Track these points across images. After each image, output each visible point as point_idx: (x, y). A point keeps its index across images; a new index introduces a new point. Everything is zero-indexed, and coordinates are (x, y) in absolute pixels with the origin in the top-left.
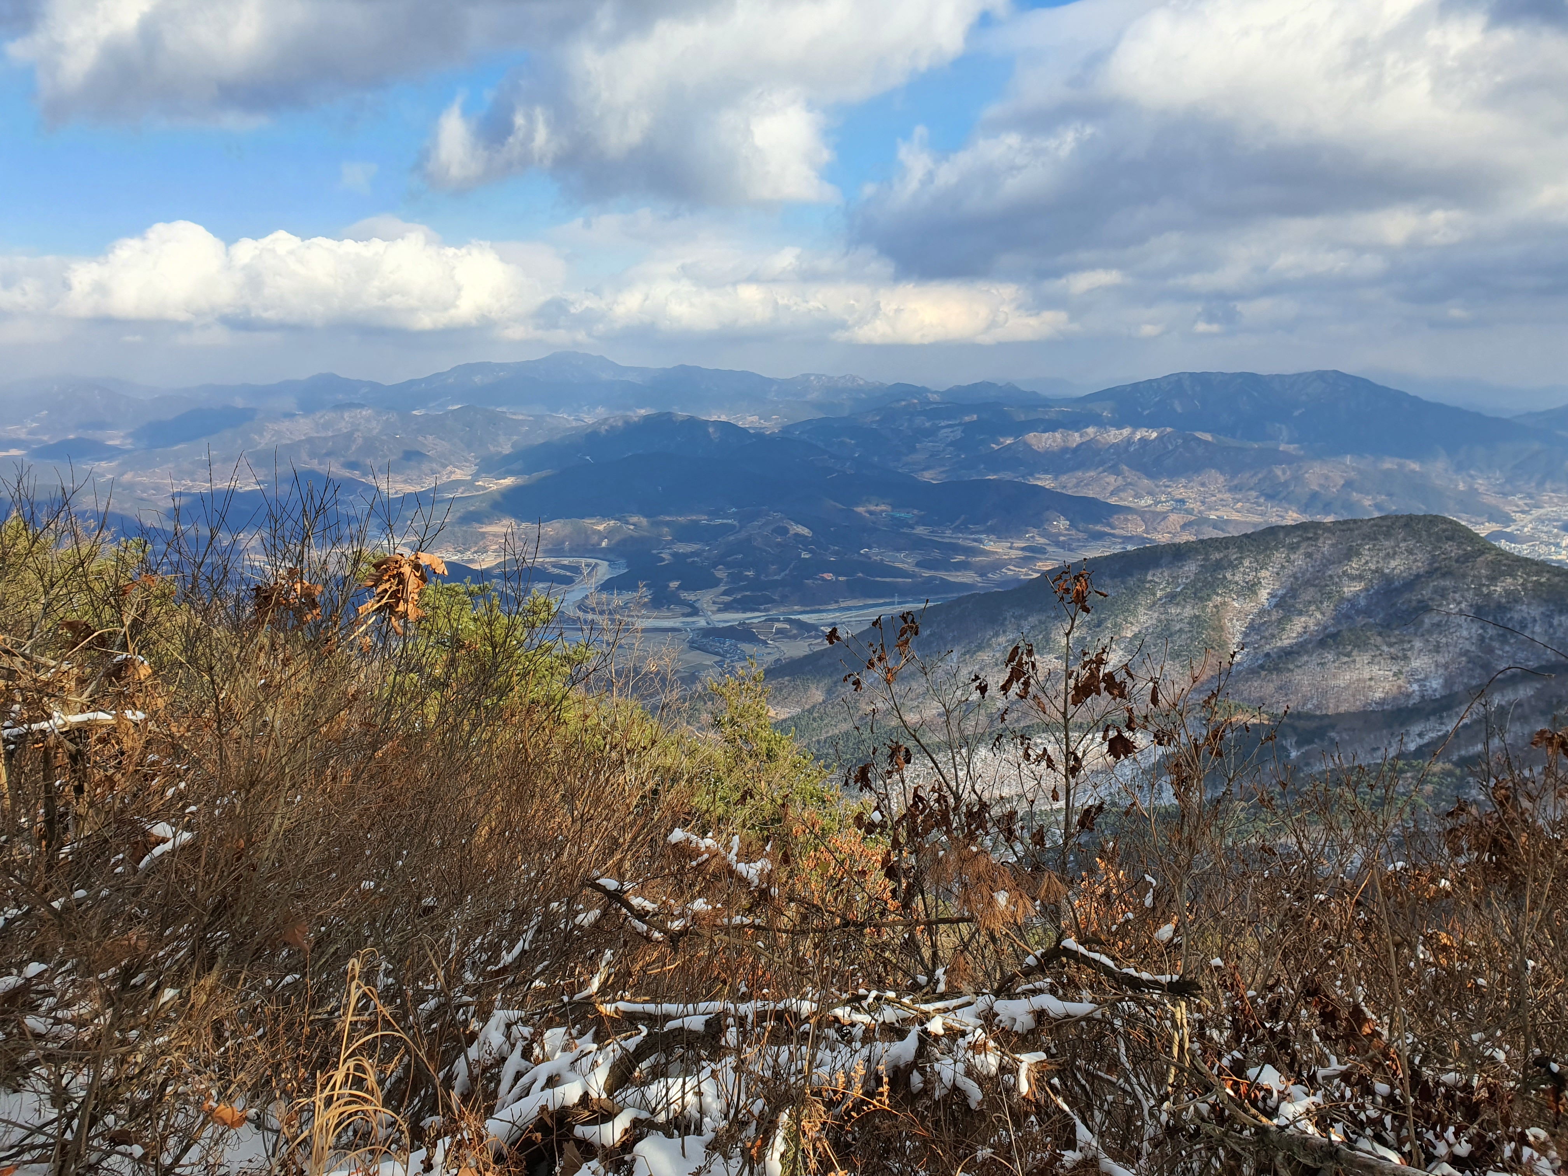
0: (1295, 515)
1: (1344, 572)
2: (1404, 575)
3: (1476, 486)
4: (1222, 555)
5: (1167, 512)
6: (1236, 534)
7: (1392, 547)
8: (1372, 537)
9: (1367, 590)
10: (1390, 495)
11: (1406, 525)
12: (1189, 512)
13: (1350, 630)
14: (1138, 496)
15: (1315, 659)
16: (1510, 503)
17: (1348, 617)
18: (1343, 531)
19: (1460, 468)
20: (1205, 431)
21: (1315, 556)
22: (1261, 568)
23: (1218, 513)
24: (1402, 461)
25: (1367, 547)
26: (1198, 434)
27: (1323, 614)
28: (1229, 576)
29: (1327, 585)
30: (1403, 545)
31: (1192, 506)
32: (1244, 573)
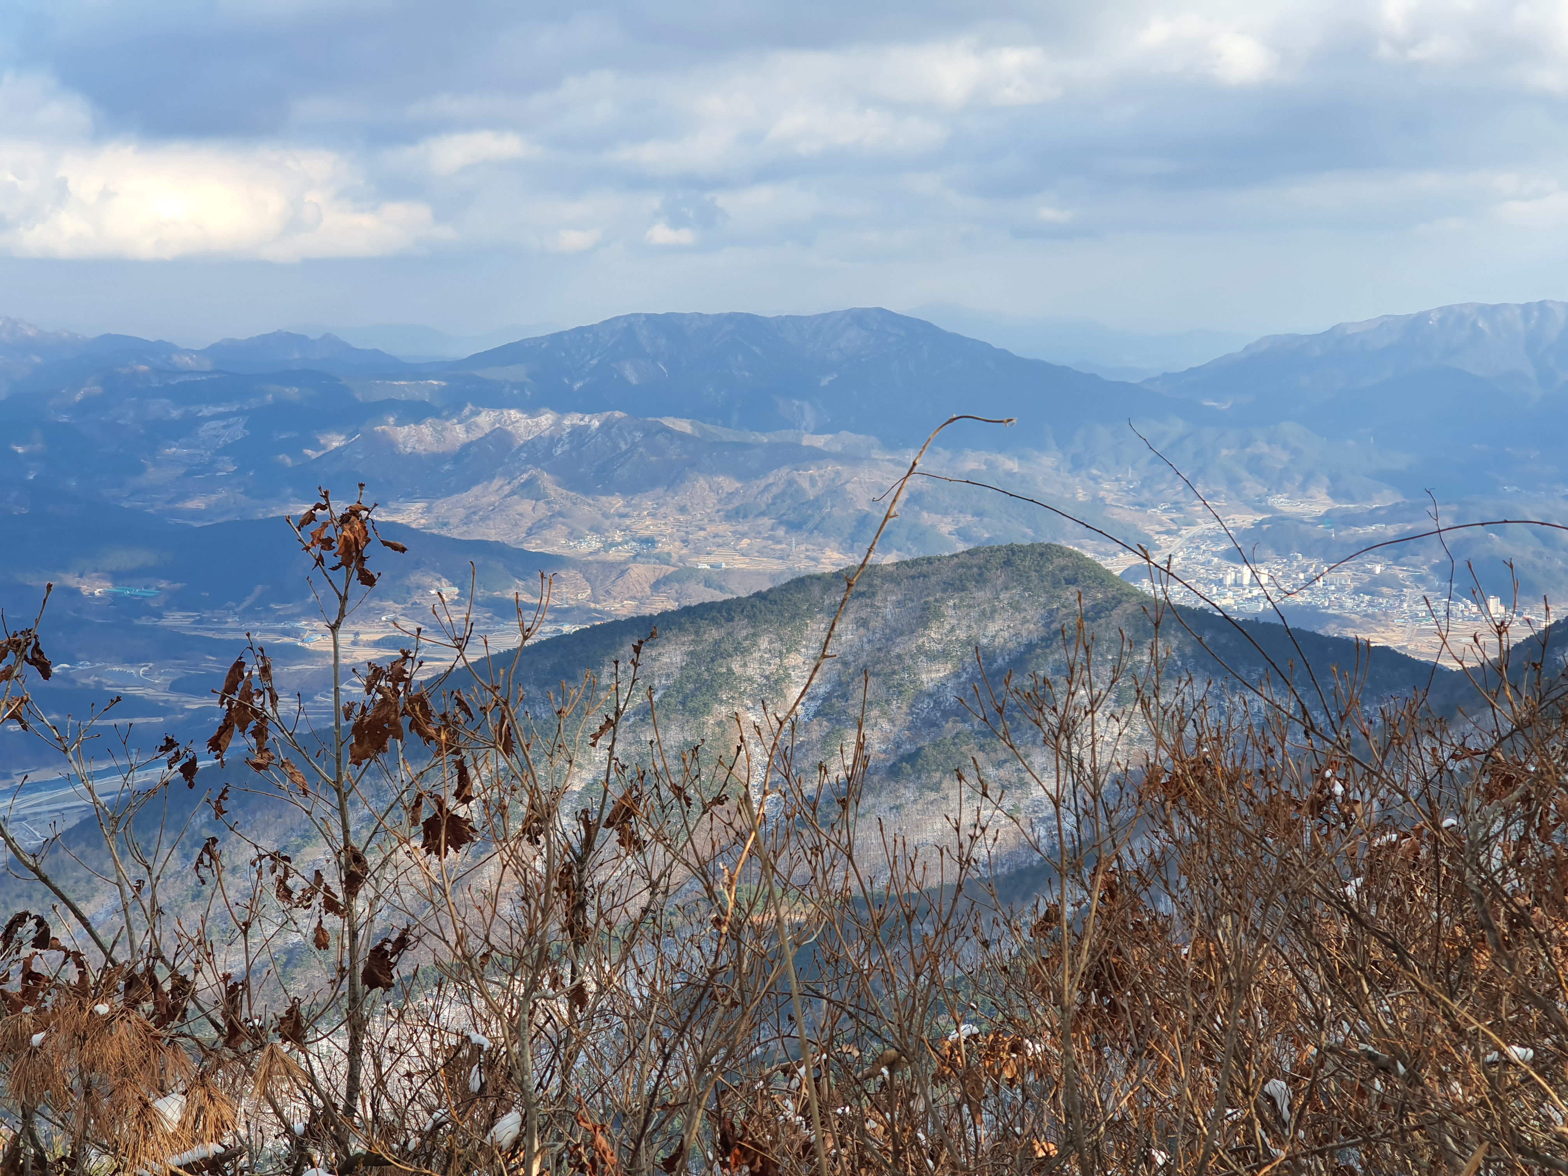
0: (836, 556)
1: (920, 648)
2: (1011, 645)
3: (1102, 494)
4: (723, 632)
5: (625, 562)
6: (744, 595)
7: (989, 601)
8: (955, 585)
9: (957, 675)
10: (979, 514)
11: (1008, 563)
12: (663, 559)
13: (936, 745)
14: (574, 535)
15: (885, 800)
16: (1151, 519)
17: (931, 724)
18: (913, 577)
19: (1077, 464)
20: (679, 414)
21: (872, 624)
22: (788, 651)
23: (712, 559)
24: (992, 457)
25: (951, 603)
26: (669, 422)
27: (892, 721)
28: (736, 667)
29: (894, 672)
30: (1004, 596)
31: (667, 549)
32: (762, 661)
